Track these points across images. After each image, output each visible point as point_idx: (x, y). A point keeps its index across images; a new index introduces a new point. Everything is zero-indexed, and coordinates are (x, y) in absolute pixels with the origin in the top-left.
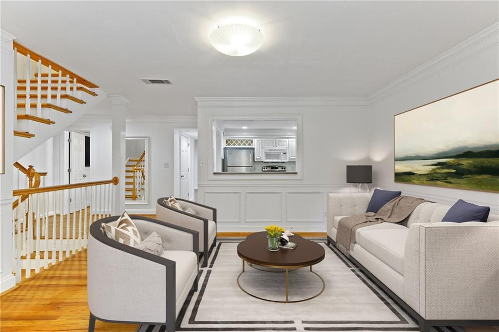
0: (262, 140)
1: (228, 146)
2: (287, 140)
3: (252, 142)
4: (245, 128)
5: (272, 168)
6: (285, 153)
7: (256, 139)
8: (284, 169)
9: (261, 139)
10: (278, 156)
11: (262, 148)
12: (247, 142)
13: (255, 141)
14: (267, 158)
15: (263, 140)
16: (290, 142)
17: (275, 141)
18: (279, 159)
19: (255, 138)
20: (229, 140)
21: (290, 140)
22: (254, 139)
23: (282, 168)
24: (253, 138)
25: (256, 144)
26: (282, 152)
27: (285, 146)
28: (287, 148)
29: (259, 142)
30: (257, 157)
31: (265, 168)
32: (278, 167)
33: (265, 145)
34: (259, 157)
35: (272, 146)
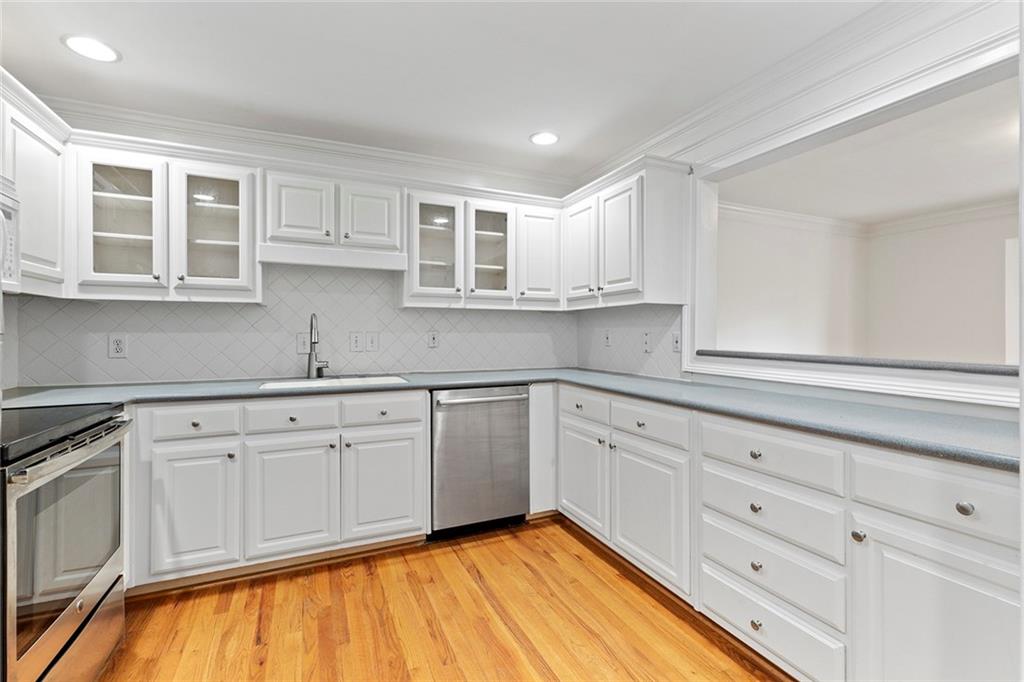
21: (9, 108)
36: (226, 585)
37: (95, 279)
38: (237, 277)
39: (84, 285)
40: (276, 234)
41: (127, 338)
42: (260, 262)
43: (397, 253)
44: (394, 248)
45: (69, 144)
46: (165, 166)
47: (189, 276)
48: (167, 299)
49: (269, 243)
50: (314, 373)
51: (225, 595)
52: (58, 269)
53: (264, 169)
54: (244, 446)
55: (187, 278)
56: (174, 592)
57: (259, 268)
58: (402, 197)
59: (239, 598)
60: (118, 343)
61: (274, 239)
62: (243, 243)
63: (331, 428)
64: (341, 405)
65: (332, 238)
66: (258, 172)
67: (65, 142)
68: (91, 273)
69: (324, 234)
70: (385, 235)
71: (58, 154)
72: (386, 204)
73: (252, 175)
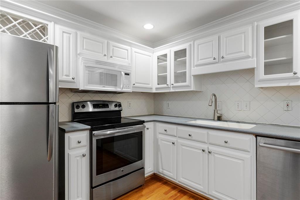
0: (76, 33)
2: (129, 48)
5: (95, 106)
6: (128, 74)
7: (58, 26)
9: (74, 31)
13: (55, 30)
15: (79, 33)
16: (134, 54)
17: (108, 44)
19: (56, 22)
21: (134, 49)
22: (50, 25)
23: (116, 106)
24: (50, 20)
26: (123, 70)
27: (125, 59)
28: (129, 63)
29: (68, 35)
30: (63, 76)
31: (81, 107)
32: (108, 104)
33: (84, 48)
34: (66, 75)
35: (100, 53)
36: (175, 186)
37: (158, 87)
38: (186, 82)
39: (157, 89)
40: (197, 64)
41: (170, 103)
42: (192, 75)
43: (250, 59)
44: (248, 57)
45: (154, 53)
46: (170, 51)
47: (175, 83)
48: (171, 91)
49: (195, 68)
50: (216, 118)
51: (171, 189)
52: (150, 85)
53: (194, 41)
54: (177, 141)
55: (174, 84)
56: (165, 180)
57: (192, 77)
58: (253, 28)
59: (173, 192)
60: (168, 104)
61: (197, 66)
62: (187, 71)
63: (204, 143)
64: (208, 133)
65: (217, 60)
66: (192, 43)
67: (153, 53)
68: (157, 85)
69: (213, 59)
70: (243, 51)
71: (150, 56)
72: (243, 35)
73: (191, 45)
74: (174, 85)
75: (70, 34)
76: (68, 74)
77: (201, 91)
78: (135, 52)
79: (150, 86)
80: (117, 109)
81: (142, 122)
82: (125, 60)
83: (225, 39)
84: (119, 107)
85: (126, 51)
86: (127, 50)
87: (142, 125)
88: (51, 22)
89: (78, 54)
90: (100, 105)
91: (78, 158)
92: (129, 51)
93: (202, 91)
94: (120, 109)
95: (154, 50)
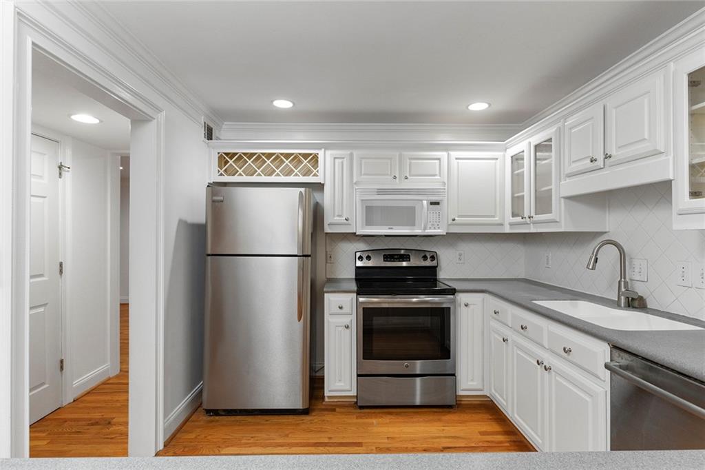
0: (351, 155)
1: (227, 179)
2: (443, 155)
3: (315, 159)
4: (283, 104)
5: (386, 258)
6: (437, 203)
7: (329, 153)
8: (433, 258)
9: (348, 152)
10: (408, 214)
11: (352, 184)
12: (296, 159)
13: (326, 158)
14: (369, 222)
15: (355, 153)
16: (454, 163)
17: (400, 156)
18: (412, 223)
19: (326, 147)
20: (232, 155)
21: (454, 154)
22: (321, 153)
23: (425, 258)
24: (319, 146)
25: (328, 168)
26: (425, 197)
27: (435, 175)
28: (444, 183)
29: (340, 160)
30: (334, 216)
31: (365, 258)
32: (409, 255)
33: (363, 173)
34: (339, 216)
35: (388, 175)
37: (512, 221)
38: (551, 213)
39: (511, 225)
40: (568, 172)
41: (550, 255)
42: (561, 196)
43: (663, 158)
44: (658, 153)
46: (528, 144)
47: (536, 215)
49: (567, 181)
50: (622, 301)
53: (565, 119)
54: (511, 336)
55: (534, 216)
57: (562, 202)
60: (548, 258)
61: (570, 176)
62: (553, 187)
65: (600, 163)
66: (561, 124)
67: (506, 150)
68: (511, 218)
69: (589, 161)
70: (645, 139)
71: (497, 159)
72: (646, 101)
73: (560, 128)
74: (534, 219)
75: (343, 158)
76: (340, 214)
77: (606, 232)
78: (457, 159)
79: (497, 219)
80: (428, 263)
81: (453, 291)
82: (436, 177)
83: (614, 111)
84: (432, 261)
85: (437, 161)
86: (439, 159)
87: (452, 296)
88: (321, 149)
89: (355, 184)
90: (396, 257)
91: (340, 329)
92: (442, 160)
93: (607, 230)
94: (434, 263)
95: (506, 144)
